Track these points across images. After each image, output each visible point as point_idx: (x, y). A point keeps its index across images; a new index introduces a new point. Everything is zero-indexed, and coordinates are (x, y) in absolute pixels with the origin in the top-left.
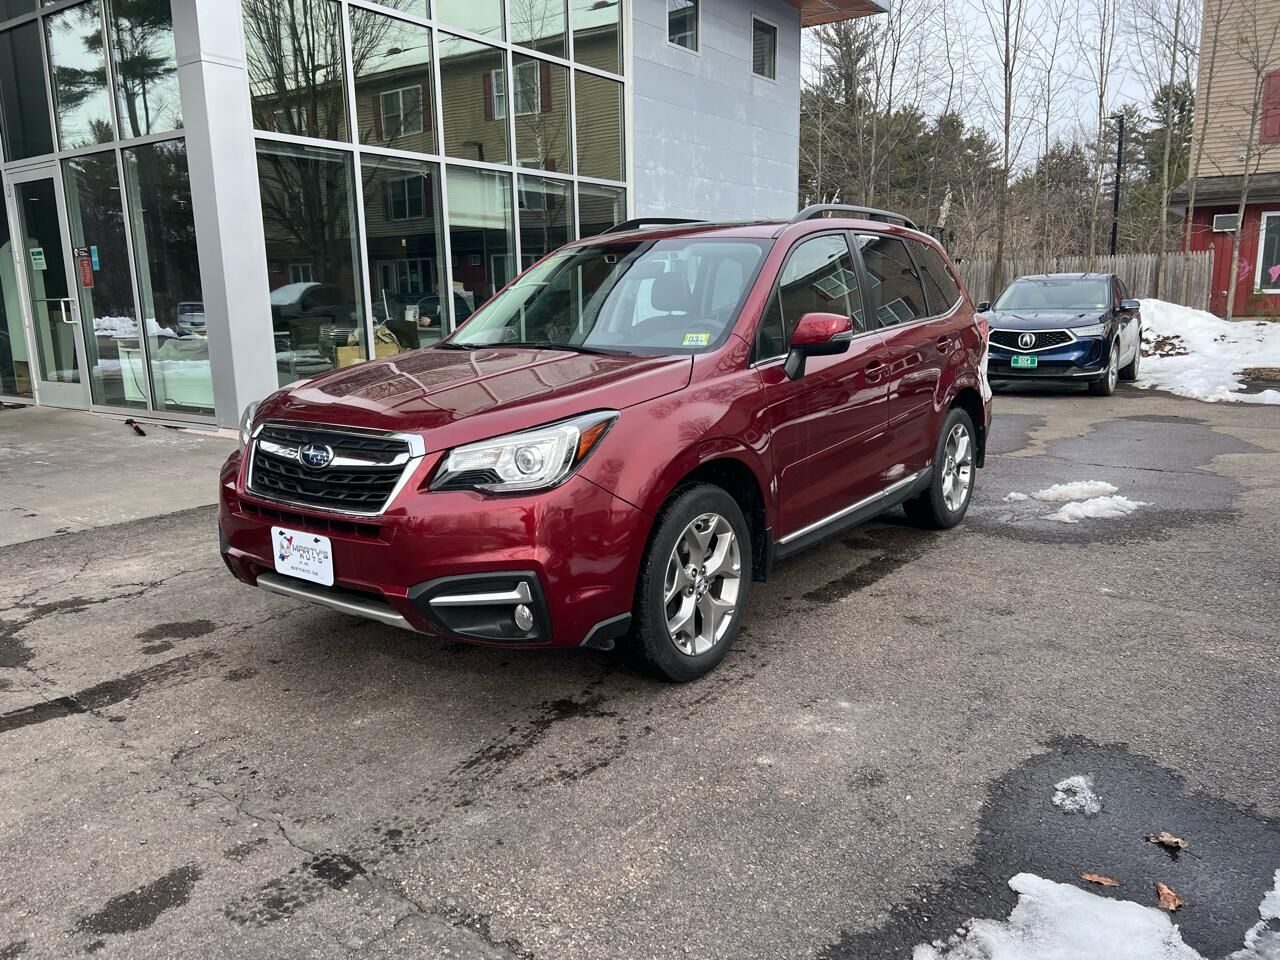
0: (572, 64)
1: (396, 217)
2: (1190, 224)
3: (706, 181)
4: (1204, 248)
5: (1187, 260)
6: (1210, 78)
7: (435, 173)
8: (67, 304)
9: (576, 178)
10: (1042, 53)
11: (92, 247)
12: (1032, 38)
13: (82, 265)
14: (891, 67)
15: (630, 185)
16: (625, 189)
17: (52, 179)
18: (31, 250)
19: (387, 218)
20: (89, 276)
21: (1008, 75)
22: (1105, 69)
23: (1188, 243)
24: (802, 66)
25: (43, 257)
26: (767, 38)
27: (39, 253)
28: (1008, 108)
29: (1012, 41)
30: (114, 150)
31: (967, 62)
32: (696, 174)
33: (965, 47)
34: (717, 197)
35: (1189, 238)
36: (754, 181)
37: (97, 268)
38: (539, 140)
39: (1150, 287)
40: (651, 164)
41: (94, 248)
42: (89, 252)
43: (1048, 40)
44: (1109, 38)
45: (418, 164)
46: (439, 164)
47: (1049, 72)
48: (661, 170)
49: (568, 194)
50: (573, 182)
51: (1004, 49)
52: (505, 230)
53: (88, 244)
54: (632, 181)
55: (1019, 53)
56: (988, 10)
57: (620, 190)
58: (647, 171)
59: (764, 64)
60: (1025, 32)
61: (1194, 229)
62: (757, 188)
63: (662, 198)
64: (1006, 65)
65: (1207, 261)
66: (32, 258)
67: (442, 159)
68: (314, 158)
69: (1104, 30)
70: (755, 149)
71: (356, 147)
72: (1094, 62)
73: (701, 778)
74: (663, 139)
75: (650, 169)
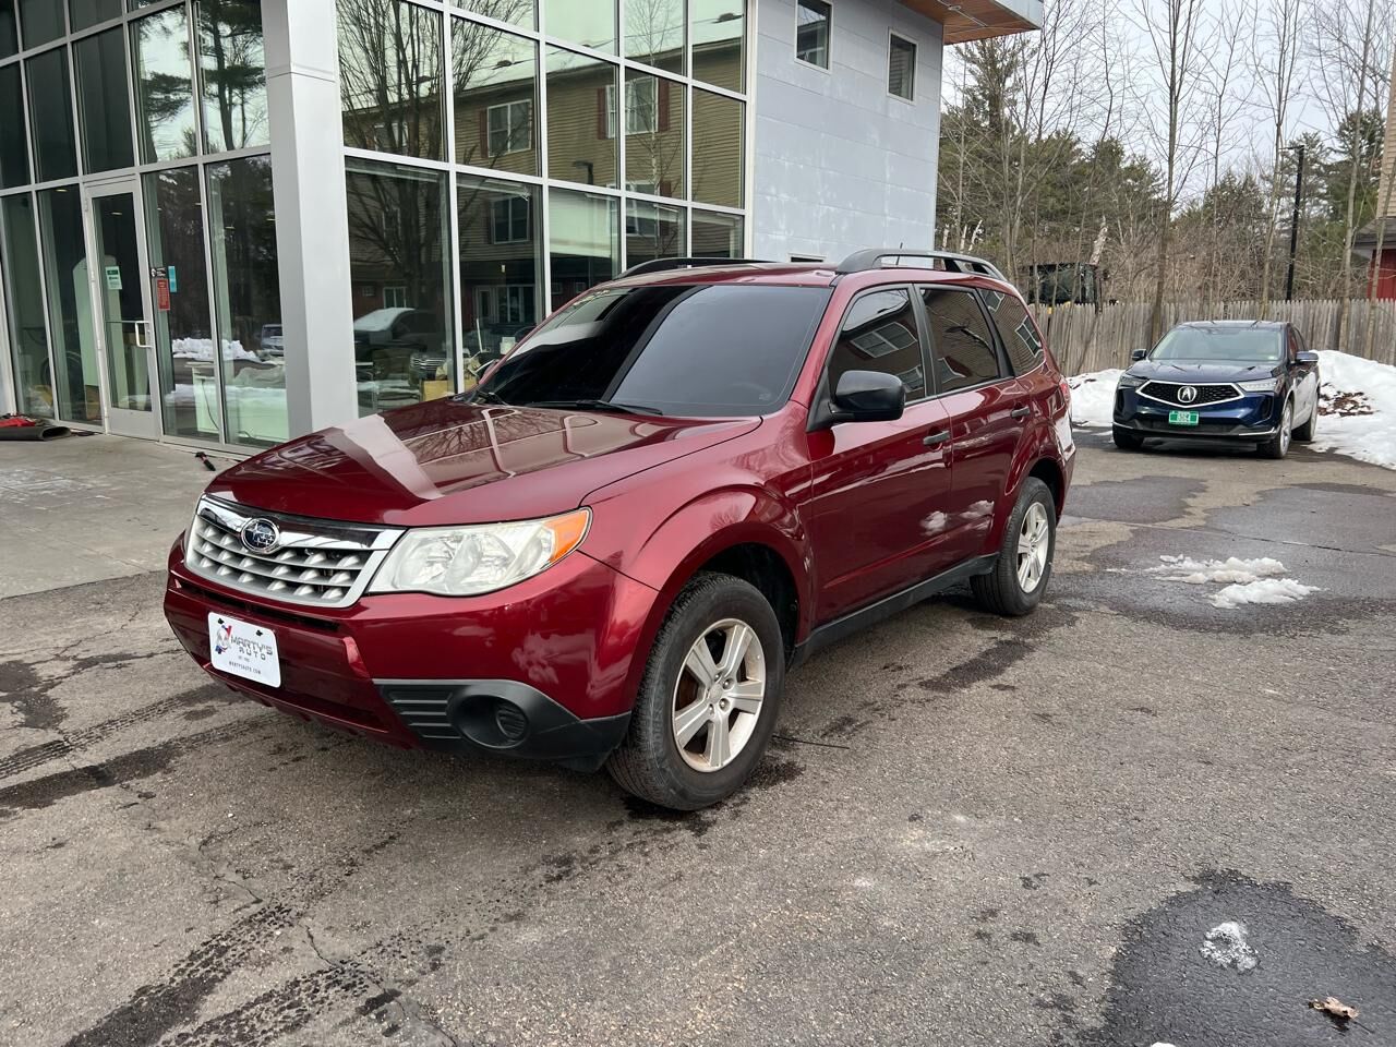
0: (690, 81)
1: (497, 241)
2: (1377, 268)
3: (832, 209)
4: (1393, 295)
5: (1373, 308)
7: (536, 196)
8: (141, 327)
9: (689, 204)
10: (1213, 76)
11: (170, 267)
12: (1201, 60)
13: (159, 286)
14: (1043, 88)
15: (748, 212)
16: (743, 216)
17: (131, 194)
18: (107, 269)
19: (489, 241)
20: (166, 299)
21: (1174, 99)
22: (1284, 94)
23: (1374, 290)
24: (944, 86)
25: (118, 276)
26: (906, 55)
27: (115, 272)
28: (1172, 136)
29: (1178, 62)
30: (197, 165)
31: (1128, 85)
32: (822, 202)
33: (1126, 68)
34: (842, 227)
35: (1375, 283)
36: (886, 211)
37: (174, 289)
38: (654, 161)
39: (1330, 337)
40: (773, 191)
41: (171, 268)
42: (166, 272)
43: (1220, 61)
44: (1288, 61)
45: (519, 185)
46: (541, 186)
47: (1220, 97)
48: (784, 197)
49: (681, 221)
50: (686, 208)
51: (1169, 71)
52: (610, 259)
53: (166, 265)
54: (751, 207)
55: (1186, 75)
56: (1153, 29)
57: (738, 218)
58: (768, 198)
59: (900, 83)
60: (1194, 52)
61: (1381, 274)
62: (889, 218)
63: (783, 227)
64: (1172, 89)
66: (108, 276)
67: (545, 181)
68: (413, 178)
69: (1283, 52)
70: (888, 176)
71: (452, 166)
72: (1273, 90)
73: (789, 901)
74: (787, 164)
75: (771, 195)
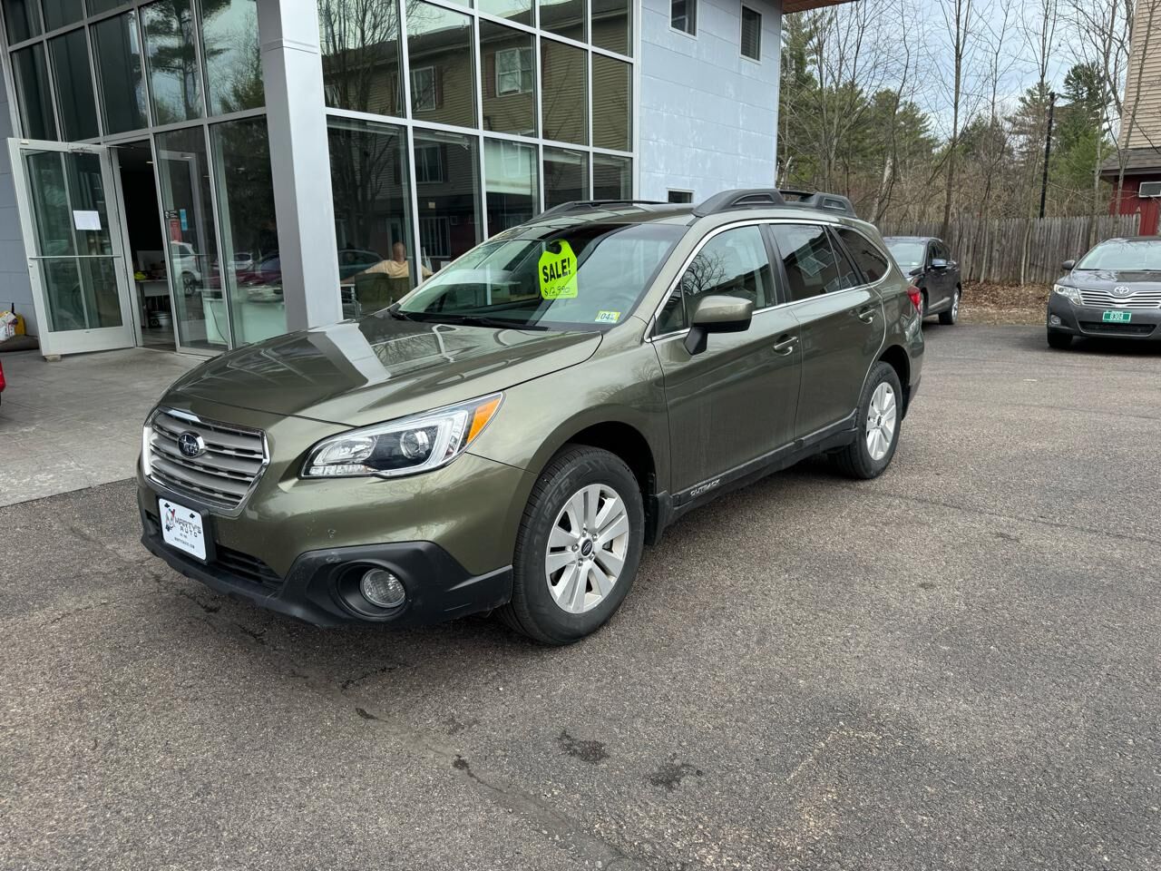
0: (590, 47)
2: (1120, 190)
3: (699, 151)
4: (1131, 212)
5: (1116, 222)
6: (1143, 60)
7: (473, 145)
9: (591, 149)
10: (990, 36)
11: (181, 211)
12: (981, 24)
13: (172, 225)
14: (855, 48)
15: (636, 155)
16: (632, 158)
20: (178, 235)
21: (959, 57)
22: (1046, 52)
23: (1118, 207)
26: (754, 23)
28: (957, 86)
29: (962, 26)
30: (203, 125)
31: (921, 45)
32: (692, 145)
33: (921, 31)
34: (709, 165)
35: (1118, 202)
36: (740, 151)
37: (186, 227)
39: (1082, 246)
40: (654, 137)
42: (178, 215)
43: (997, 23)
44: (1051, 23)
45: (460, 137)
46: (478, 137)
47: (997, 54)
48: (663, 141)
49: (584, 164)
50: (589, 152)
51: (956, 35)
52: (531, 196)
53: (177, 208)
54: (638, 151)
55: (969, 36)
57: (627, 160)
58: (651, 143)
59: (750, 47)
60: (975, 17)
61: (1123, 194)
62: (742, 157)
63: (662, 167)
64: (957, 48)
65: (1134, 223)
67: (481, 132)
68: (373, 131)
69: (1046, 17)
70: (741, 123)
71: (410, 122)
72: (1038, 47)
74: (665, 115)
75: (652, 140)
